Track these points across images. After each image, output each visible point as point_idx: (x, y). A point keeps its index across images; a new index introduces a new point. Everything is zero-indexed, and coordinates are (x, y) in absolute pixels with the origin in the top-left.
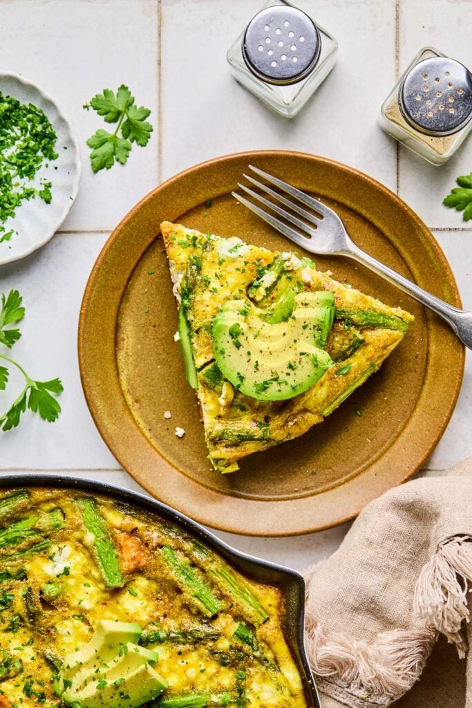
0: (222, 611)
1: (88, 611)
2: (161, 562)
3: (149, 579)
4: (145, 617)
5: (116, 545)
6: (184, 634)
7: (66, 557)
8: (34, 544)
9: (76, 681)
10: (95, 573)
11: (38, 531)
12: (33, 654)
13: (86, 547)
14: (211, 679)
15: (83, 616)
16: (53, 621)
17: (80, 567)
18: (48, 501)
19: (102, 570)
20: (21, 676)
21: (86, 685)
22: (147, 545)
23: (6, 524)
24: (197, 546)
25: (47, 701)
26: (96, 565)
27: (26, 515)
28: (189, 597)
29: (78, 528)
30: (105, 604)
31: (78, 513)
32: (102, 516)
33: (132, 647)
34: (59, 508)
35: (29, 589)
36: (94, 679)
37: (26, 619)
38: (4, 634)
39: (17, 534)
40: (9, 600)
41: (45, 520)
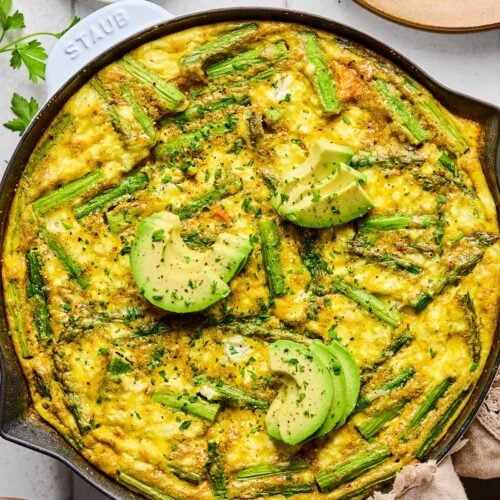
0: (427, 141)
1: (305, 136)
2: (374, 92)
3: (362, 108)
4: (357, 143)
5: (335, 76)
6: (392, 159)
7: (289, 85)
8: (258, 71)
9: (293, 195)
10: (314, 100)
11: (264, 60)
12: (253, 174)
13: (307, 77)
14: (414, 202)
15: (299, 141)
16: (273, 144)
17: (300, 95)
18: (274, 33)
19: (321, 97)
20: (241, 193)
21: (301, 198)
22: (362, 77)
23: (234, 53)
24: (407, 80)
25: (263, 216)
26: (315, 93)
27: (253, 45)
28: (399, 124)
29: (300, 58)
30: (320, 130)
31: (301, 45)
32: (323, 49)
33: (344, 166)
34: (284, 41)
35: (253, 114)
36: (309, 194)
37: (248, 142)
38: (227, 155)
39: (244, 62)
40: (234, 123)
41: (270, 51)
